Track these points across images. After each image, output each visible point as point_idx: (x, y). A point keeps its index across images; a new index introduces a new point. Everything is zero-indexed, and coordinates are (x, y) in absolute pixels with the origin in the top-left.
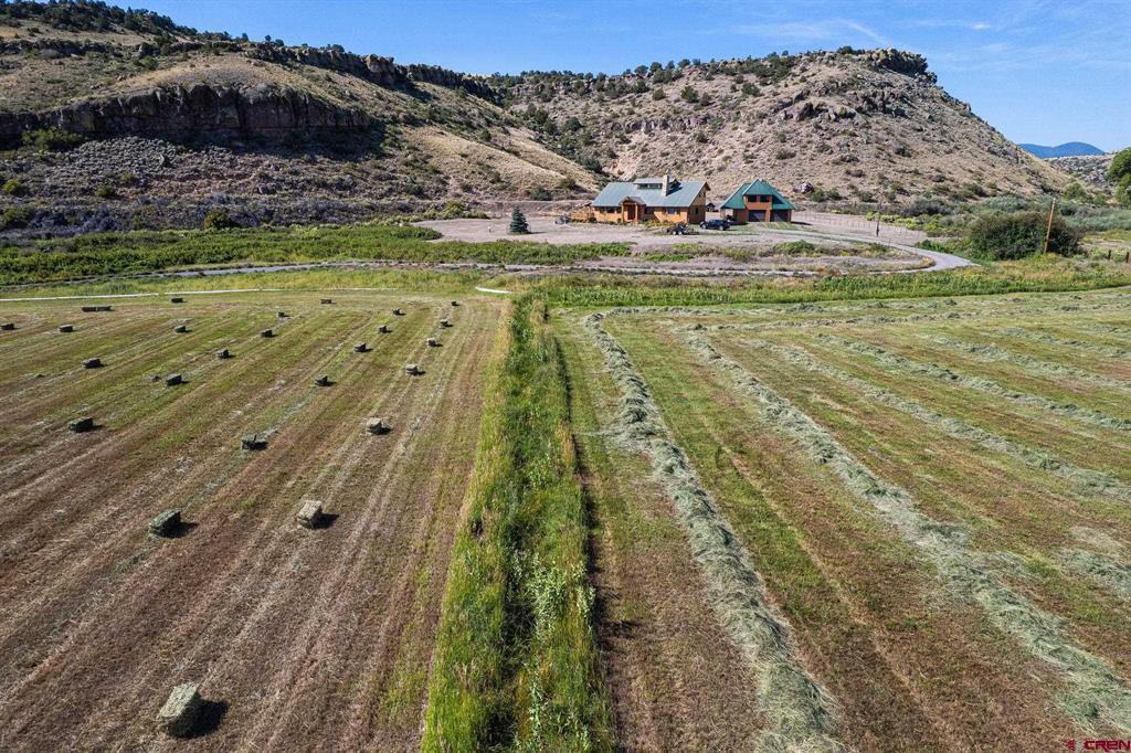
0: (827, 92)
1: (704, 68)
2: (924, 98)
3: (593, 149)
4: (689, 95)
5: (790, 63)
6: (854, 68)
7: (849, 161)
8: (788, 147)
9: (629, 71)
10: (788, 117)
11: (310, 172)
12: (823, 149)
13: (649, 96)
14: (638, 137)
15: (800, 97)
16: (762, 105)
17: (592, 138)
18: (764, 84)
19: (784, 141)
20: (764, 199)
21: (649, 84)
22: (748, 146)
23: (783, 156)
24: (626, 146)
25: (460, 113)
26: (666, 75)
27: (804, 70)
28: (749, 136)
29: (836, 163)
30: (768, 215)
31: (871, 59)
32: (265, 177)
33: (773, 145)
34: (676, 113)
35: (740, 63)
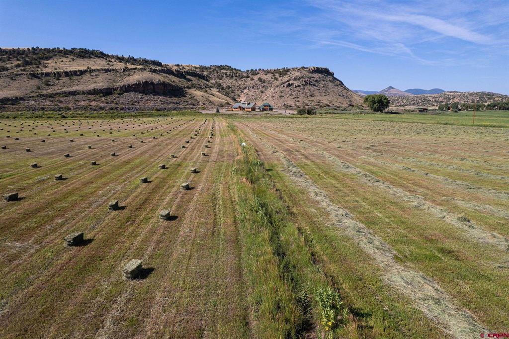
0: (295, 79)
1: (265, 71)
3: (234, 94)
4: (260, 79)
5: (287, 71)
8: (283, 94)
10: (284, 86)
11: (170, 100)
12: (291, 95)
13: (249, 79)
14: (246, 91)
15: (288, 81)
16: (278, 83)
17: (233, 91)
18: (280, 77)
19: (282, 93)
20: (268, 106)
21: (250, 75)
22: (273, 94)
23: (281, 97)
24: (243, 93)
26: (254, 73)
27: (290, 73)
28: (274, 91)
30: (268, 109)
33: (279, 94)
34: (256, 84)
35: (275, 70)
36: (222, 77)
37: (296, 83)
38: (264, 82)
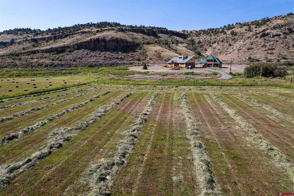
1: (241, 25)
4: (233, 33)
7: (270, 50)
9: (221, 27)
10: (256, 37)
12: (264, 46)
13: (223, 34)
14: (214, 45)
15: (263, 31)
16: (251, 34)
17: (202, 46)
18: (256, 28)
19: (252, 44)
22: (241, 46)
23: (249, 49)
24: (211, 47)
25: (165, 41)
26: (230, 27)
28: (242, 43)
29: (266, 50)
32: (105, 57)
33: (248, 46)
34: (226, 38)
35: (252, 22)
38: (236, 35)
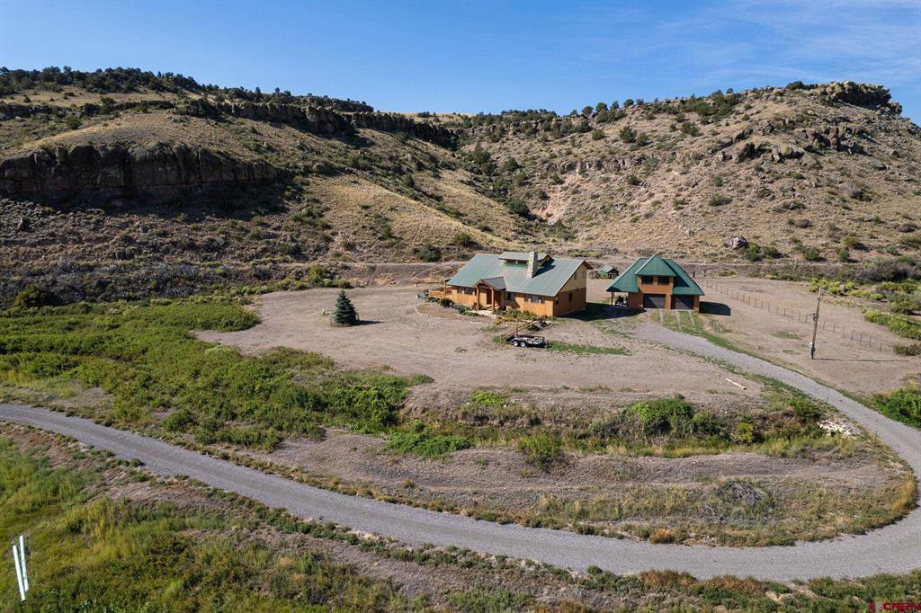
0: (772, 130)
1: (647, 107)
2: (887, 131)
3: (526, 189)
4: (628, 136)
5: (735, 100)
6: (804, 103)
7: (792, 209)
8: (724, 192)
9: (575, 112)
10: (725, 158)
12: (764, 194)
13: (589, 135)
14: (572, 178)
15: (741, 137)
16: (700, 145)
17: (526, 178)
18: (705, 123)
19: (720, 185)
20: (663, 280)
21: (593, 124)
22: (681, 190)
23: (718, 203)
24: (559, 187)
25: (391, 158)
26: (609, 115)
27: (748, 107)
28: (683, 179)
29: (778, 211)
30: (668, 299)
31: (825, 93)
33: (707, 190)
34: (611, 153)
35: (683, 102)
36: (503, 131)
37: (780, 144)
38: (644, 142)
